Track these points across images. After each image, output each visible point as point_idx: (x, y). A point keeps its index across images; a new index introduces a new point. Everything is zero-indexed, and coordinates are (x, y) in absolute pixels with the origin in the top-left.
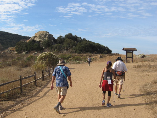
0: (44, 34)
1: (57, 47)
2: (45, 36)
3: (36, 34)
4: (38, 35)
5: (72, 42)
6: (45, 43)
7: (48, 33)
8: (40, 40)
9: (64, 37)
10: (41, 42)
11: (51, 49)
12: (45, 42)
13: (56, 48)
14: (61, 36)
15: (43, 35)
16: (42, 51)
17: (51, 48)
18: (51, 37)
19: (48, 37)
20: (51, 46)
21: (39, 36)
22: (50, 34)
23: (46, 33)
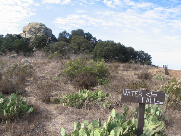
0: (38, 27)
1: (59, 48)
2: (39, 30)
3: (25, 28)
4: (27, 30)
5: (86, 41)
6: (37, 40)
7: (44, 25)
8: (30, 36)
9: (70, 34)
10: (32, 40)
11: (48, 51)
12: (37, 38)
13: (57, 49)
14: (65, 32)
15: (35, 28)
16: (28, 53)
17: (47, 49)
18: (48, 32)
19: (43, 32)
20: (47, 46)
21: (30, 30)
22: (47, 27)
23: (40, 26)
